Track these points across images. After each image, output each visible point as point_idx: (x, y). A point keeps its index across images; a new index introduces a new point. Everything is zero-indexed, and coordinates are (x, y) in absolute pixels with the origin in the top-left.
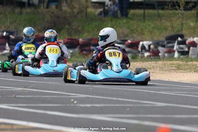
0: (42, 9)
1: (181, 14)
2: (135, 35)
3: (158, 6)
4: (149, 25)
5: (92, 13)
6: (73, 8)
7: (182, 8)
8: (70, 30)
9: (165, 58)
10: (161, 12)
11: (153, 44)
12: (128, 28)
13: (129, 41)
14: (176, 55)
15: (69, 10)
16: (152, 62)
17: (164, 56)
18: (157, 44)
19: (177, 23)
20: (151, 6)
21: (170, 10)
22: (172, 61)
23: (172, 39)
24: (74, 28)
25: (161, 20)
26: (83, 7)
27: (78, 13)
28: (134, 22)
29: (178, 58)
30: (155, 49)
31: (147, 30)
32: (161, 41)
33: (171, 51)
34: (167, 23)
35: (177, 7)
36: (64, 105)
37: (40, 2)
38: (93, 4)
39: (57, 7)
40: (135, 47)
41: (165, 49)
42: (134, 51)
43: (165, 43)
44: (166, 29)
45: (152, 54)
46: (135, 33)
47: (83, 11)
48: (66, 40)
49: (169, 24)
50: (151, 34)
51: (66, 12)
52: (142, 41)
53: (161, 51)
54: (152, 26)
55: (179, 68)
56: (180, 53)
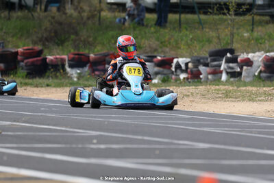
0: (39, 12)
1: (231, 20)
2: (167, 50)
3: (199, 9)
4: (186, 36)
5: (107, 18)
6: (81, 11)
7: (232, 12)
8: (77, 42)
9: (209, 82)
10: (203, 17)
11: (192, 62)
12: (158, 39)
13: (159, 58)
14: (224, 77)
15: (75, 14)
16: (191, 87)
17: (208, 78)
18: (197, 62)
19: (225, 33)
20: (189, 9)
21: (216, 14)
22: (218, 85)
23: (218, 55)
24: (82, 38)
25: (203, 28)
26: (95, 11)
27: (88, 18)
28: (166, 31)
29: (226, 81)
30: (195, 69)
31: (183, 42)
32: (203, 58)
33: (216, 72)
34: (211, 33)
35: (226, 11)
36: (68, 146)
37: (35, 3)
38: (109, 6)
39: (59, 9)
40: (167, 66)
41: (208, 69)
42: (166, 71)
43: (209, 60)
44: (209, 41)
45: (190, 76)
46: (167, 46)
47: (95, 15)
48: (72, 56)
49: (214, 34)
50: (189, 47)
51: (71, 16)
52: (177, 58)
53: (202, 72)
54: (191, 37)
55: (227, 95)
56: (229, 75)
